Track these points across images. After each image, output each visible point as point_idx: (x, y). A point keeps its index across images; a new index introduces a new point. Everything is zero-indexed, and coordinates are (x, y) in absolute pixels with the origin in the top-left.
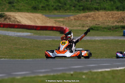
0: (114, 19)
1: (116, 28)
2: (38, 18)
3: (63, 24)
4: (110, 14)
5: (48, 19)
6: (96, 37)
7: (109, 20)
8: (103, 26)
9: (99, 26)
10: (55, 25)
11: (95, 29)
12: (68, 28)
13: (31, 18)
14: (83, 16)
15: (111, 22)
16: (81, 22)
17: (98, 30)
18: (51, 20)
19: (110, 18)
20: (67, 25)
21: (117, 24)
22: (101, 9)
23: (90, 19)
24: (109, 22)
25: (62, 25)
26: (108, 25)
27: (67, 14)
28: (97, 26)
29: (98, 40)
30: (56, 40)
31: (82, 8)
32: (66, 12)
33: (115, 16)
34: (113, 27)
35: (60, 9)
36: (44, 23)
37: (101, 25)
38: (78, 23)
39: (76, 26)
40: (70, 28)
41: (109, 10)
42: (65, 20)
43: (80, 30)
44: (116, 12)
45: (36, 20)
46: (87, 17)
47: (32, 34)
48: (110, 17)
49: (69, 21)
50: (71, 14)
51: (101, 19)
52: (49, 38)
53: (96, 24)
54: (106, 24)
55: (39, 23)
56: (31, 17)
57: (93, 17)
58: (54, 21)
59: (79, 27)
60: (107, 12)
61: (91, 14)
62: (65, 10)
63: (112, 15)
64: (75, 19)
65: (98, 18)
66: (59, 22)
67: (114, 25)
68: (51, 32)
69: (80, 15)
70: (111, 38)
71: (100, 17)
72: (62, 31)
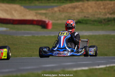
0: (106, 10)
1: (109, 21)
2: (16, 10)
3: (46, 17)
5: (28, 10)
7: (100, 12)
8: (93, 19)
9: (88, 18)
10: (35, 18)
11: (84, 22)
12: (51, 22)
13: (7, 10)
14: (70, 7)
15: (102, 14)
16: (67, 14)
17: (86, 23)
18: (31, 12)
19: (101, 9)
20: (50, 18)
21: (110, 16)
23: (77, 10)
24: (101, 14)
26: (99, 18)
28: (85, 19)
29: (86, 36)
30: (36, 35)
32: (49, 3)
33: (107, 7)
34: (104, 20)
36: (23, 16)
37: (91, 18)
38: (64, 15)
39: (61, 19)
40: (54, 21)
42: (47, 12)
45: (13, 12)
46: (74, 8)
47: (8, 29)
49: (52, 13)
51: (90, 11)
52: (28, 34)
53: (85, 17)
54: (96, 16)
55: (17, 16)
56: (7, 8)
57: (81, 8)
58: (35, 14)
59: (65, 19)
60: (98, 3)
61: (79, 5)
63: (104, 5)
64: (60, 11)
65: (87, 9)
66: (41, 14)
67: (106, 17)
70: (101, 33)
71: (89, 7)
72: (43, 25)
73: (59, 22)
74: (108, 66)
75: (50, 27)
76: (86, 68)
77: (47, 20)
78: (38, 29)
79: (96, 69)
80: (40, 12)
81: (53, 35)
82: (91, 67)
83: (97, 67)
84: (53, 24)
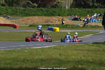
0: (43, 21)
1: (44, 26)
2: (2, 20)
4: (41, 18)
5: (7, 20)
6: (33, 30)
10: (11, 24)
11: (33, 26)
12: (18, 25)
17: (34, 27)
18: (9, 20)
21: (45, 23)
22: (36, 15)
24: (41, 22)
25: (15, 24)
27: (18, 17)
28: (34, 24)
30: (11, 31)
31: (26, 14)
32: (17, 17)
33: (43, 19)
35: (14, 15)
36: (5, 22)
37: (36, 24)
38: (24, 22)
39: (22, 24)
40: (19, 25)
41: (40, 16)
42: (16, 21)
43: (25, 26)
44: (44, 17)
46: (29, 19)
48: (41, 19)
49: (19, 21)
50: (20, 17)
51: (36, 21)
52: (7, 30)
55: (2, 22)
57: (32, 19)
58: (10, 21)
59: (24, 24)
60: (39, 17)
61: (31, 18)
62: (17, 15)
63: (42, 18)
64: (22, 20)
65: (34, 20)
66: (13, 22)
67: (43, 24)
68: (9, 27)
69: (25, 18)
71: (35, 19)
72: (15, 27)
73: (22, 25)
74: (49, 46)
75: (18, 28)
76: (40, 47)
77: (16, 25)
78: (12, 28)
79: (45, 48)
80: (13, 21)
81: (19, 31)
82: (42, 47)
83: (45, 47)
84: (19, 26)
